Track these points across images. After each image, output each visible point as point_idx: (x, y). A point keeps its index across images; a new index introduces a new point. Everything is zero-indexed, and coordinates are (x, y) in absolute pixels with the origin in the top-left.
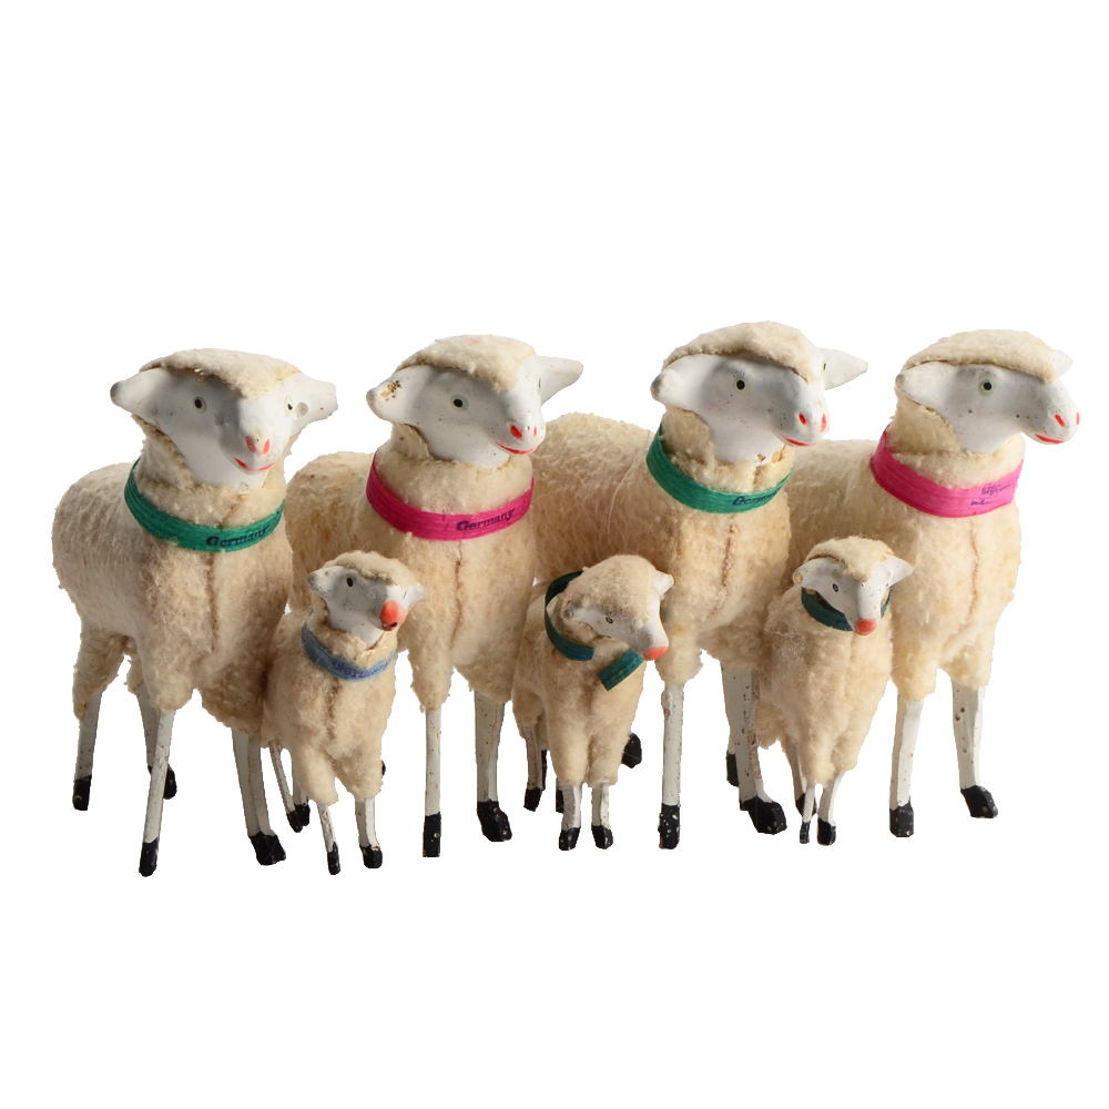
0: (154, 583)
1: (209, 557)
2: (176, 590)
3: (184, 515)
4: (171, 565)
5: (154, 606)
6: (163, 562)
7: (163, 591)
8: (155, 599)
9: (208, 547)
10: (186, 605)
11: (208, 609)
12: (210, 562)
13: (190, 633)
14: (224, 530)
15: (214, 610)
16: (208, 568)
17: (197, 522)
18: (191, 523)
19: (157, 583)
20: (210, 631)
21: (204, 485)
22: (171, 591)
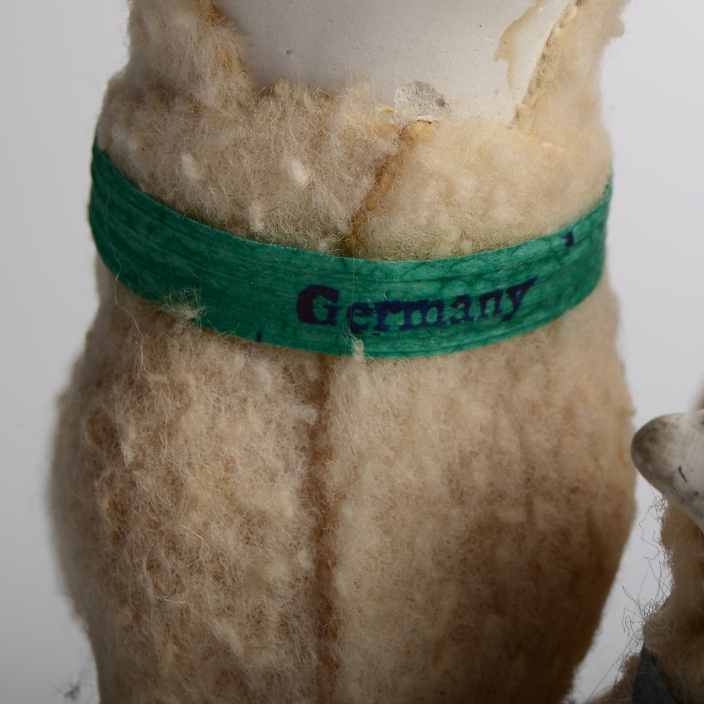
0: (117, 454)
1: (313, 375)
2: (193, 483)
3: (216, 202)
4: (179, 390)
5: (119, 537)
6: (152, 378)
7: (148, 483)
8: (121, 510)
9: (309, 334)
10: (227, 538)
11: (304, 560)
12: (318, 394)
13: (237, 645)
14: (355, 262)
15: (324, 565)
16: (309, 413)
17: (258, 226)
18: (239, 235)
19: (128, 453)
20: (311, 643)
21: (282, 89)
22: (175, 483)
